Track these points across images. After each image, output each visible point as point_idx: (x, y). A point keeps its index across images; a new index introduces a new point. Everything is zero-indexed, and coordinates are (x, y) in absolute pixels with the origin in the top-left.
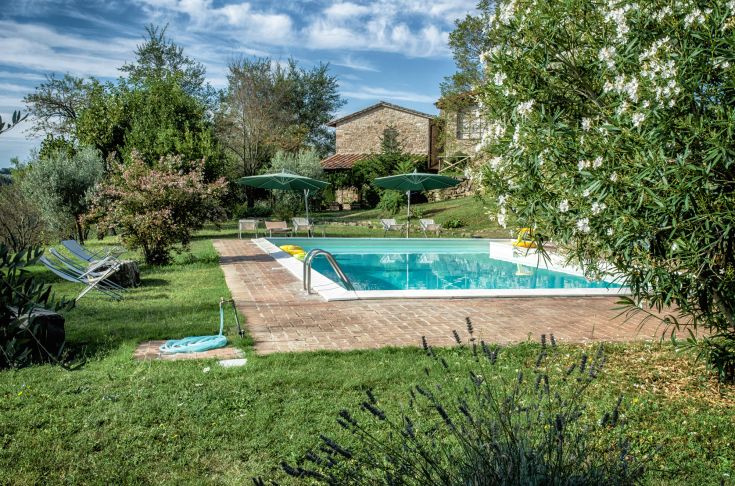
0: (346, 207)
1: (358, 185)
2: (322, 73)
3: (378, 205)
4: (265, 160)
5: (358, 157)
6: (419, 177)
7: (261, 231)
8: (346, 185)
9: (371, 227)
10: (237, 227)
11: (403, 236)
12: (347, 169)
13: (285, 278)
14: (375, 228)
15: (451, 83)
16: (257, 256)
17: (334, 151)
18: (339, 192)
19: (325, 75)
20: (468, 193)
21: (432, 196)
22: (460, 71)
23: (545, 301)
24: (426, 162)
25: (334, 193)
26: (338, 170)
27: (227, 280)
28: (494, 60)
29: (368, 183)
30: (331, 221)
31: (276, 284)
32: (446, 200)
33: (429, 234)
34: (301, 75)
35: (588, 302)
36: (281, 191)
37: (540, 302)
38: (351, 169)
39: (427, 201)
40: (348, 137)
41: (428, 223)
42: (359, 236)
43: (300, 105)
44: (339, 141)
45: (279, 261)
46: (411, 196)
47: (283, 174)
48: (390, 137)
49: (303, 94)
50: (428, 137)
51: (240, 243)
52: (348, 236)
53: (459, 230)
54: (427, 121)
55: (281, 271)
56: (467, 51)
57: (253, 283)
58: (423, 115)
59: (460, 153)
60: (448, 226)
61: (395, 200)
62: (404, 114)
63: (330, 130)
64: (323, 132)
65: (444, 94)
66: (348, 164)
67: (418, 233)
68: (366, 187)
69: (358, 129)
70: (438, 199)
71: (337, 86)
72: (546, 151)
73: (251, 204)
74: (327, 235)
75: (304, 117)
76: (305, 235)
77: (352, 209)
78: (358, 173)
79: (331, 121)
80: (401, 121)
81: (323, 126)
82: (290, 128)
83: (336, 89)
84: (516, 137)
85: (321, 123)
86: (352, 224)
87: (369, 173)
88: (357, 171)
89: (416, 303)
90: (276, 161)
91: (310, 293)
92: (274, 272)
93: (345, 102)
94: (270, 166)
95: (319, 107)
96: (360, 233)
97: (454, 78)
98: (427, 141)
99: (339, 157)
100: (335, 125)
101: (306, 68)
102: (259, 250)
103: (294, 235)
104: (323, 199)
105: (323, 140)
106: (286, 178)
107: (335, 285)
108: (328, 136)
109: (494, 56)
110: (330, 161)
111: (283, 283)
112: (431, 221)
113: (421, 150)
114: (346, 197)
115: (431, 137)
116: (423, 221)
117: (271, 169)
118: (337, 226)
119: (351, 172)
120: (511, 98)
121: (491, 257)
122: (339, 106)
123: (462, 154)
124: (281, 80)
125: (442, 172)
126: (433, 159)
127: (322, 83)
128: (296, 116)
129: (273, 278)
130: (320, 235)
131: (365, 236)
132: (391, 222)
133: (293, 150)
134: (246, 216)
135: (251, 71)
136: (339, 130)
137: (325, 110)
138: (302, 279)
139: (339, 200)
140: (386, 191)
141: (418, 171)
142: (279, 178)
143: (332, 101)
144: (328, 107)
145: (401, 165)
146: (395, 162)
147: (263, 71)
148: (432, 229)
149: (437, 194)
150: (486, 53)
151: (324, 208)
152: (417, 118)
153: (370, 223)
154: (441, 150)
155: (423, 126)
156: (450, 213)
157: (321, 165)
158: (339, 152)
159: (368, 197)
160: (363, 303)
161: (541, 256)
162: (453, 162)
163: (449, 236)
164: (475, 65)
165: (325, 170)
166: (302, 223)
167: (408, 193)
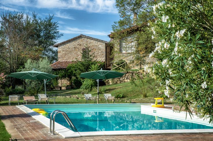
0: (63, 88)
1: (70, 77)
2: (50, 20)
3: (81, 87)
4: (21, 64)
5: (69, 62)
6: (104, 72)
7: (21, 101)
8: (64, 77)
9: (78, 98)
10: (8, 99)
11: (95, 102)
12: (64, 69)
13: (38, 126)
14: (80, 98)
15: (117, 25)
16: (20, 114)
17: (57, 60)
18: (59, 81)
19: (51, 21)
20: (126, 81)
21: (108, 82)
22: (122, 19)
23: (179, 136)
24: (104, 65)
25: (57, 81)
26: (59, 69)
27: (7, 128)
28: (160, 9)
29: (75, 75)
30: (56, 95)
31: (34, 129)
32: (115, 84)
33: (109, 101)
34: (39, 21)
35: (202, 136)
36: (30, 80)
37: (176, 136)
38: (66, 69)
39: (105, 85)
40: (64, 52)
41: (108, 96)
42: (73, 103)
43: (39, 36)
44: (59, 55)
45: (33, 117)
46: (99, 82)
47: (33, 71)
48: (86, 52)
49: (40, 31)
50: (105, 52)
51: (10, 107)
52: (67, 103)
53: (123, 99)
54: (104, 44)
55: (36, 122)
56: (125, 9)
57: (22, 129)
58: (102, 41)
59: (122, 60)
60: (117, 97)
61: (90, 84)
62: (93, 41)
63: (55, 49)
64: (50, 50)
65: (114, 30)
66: (64, 66)
67: (102, 101)
68: (74, 78)
69: (69, 48)
70: (111, 84)
71: (58, 27)
72: (193, 56)
73: (13, 88)
74: (56, 103)
75: (40, 43)
76: (44, 103)
77: (67, 89)
78: (70, 71)
79: (55, 44)
80: (91, 45)
81: (51, 47)
82: (34, 48)
83: (57, 28)
84: (176, 49)
85: (50, 46)
86: (68, 97)
87: (76, 70)
88: (69, 70)
89: (112, 138)
90: (27, 65)
91: (54, 134)
92: (32, 123)
93: (62, 35)
94: (24, 68)
95: (48, 37)
96: (72, 101)
97: (119, 22)
98: (105, 54)
99: (60, 63)
100: (57, 46)
101: (42, 18)
102: (21, 111)
103: (39, 103)
104: (52, 84)
105: (50, 54)
106: (34, 74)
107: (67, 129)
108: (53, 52)
109: (161, 7)
110: (55, 65)
111: (38, 129)
112: (110, 95)
113: (102, 59)
114: (63, 83)
115: (106, 52)
116: (106, 95)
117: (24, 69)
118: (60, 98)
119: (66, 70)
120: (171, 29)
121: (142, 113)
122: (59, 37)
123: (122, 61)
124: (28, 23)
125: (113, 70)
126: (107, 63)
127: (50, 25)
128: (36, 42)
129: (32, 126)
130: (52, 103)
131: (75, 103)
132: (89, 96)
133: (36, 59)
134: (12, 93)
135: (13, 19)
136: (59, 49)
137: (52, 39)
138: (49, 127)
139: (60, 85)
140: (85, 80)
141: (103, 69)
142: (31, 73)
143: (55, 35)
144: (53, 37)
145: (93, 66)
146: (89, 65)
147: (19, 19)
148: (110, 99)
149: (110, 81)
150: (157, 6)
151: (52, 89)
152: (99, 43)
153: (77, 96)
154: (112, 59)
155: (102, 47)
156: (118, 90)
157: (50, 66)
158: (60, 60)
159: (75, 83)
160: (84, 138)
161: (188, 113)
162: (118, 65)
163: (118, 102)
164: (130, 16)
165: (53, 69)
166: (43, 97)
167: (98, 81)
